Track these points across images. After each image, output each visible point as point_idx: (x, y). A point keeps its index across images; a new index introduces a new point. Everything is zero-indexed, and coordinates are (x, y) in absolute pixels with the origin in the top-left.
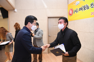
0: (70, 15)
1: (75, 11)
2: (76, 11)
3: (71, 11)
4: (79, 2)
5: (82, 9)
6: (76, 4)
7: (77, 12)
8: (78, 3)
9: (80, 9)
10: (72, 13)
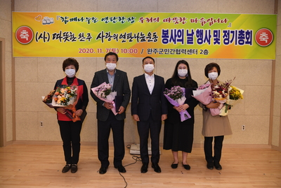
0: (23, 41)
1: (40, 37)
2: (43, 36)
3: (25, 32)
4: (52, 21)
5: (60, 37)
6: (45, 22)
7: (46, 40)
8: (48, 22)
9: (54, 35)
10: (30, 38)
